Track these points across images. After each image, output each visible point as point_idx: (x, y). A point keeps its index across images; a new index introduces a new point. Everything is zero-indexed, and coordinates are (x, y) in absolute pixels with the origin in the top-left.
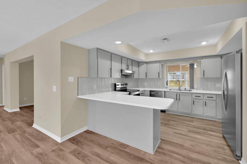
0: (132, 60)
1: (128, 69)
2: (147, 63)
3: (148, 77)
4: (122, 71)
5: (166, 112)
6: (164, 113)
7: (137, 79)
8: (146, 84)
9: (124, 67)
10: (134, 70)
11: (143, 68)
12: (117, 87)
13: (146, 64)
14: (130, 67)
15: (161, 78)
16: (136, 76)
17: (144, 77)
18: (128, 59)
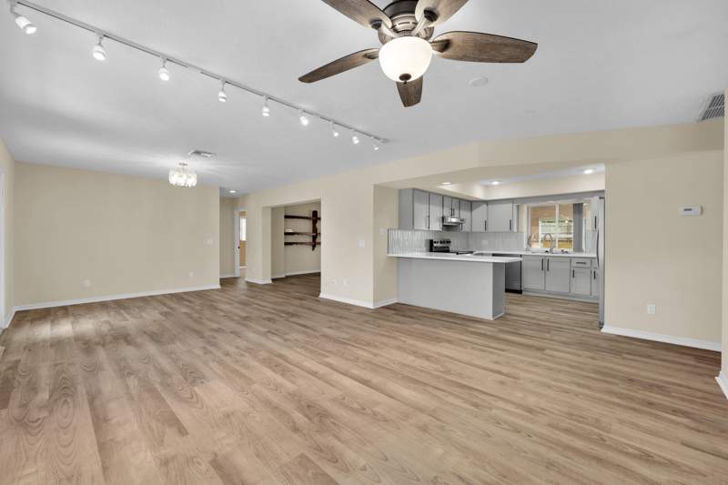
0: (460, 200)
1: (452, 215)
2: (487, 202)
3: (491, 228)
4: (443, 218)
5: (523, 293)
6: (519, 295)
7: (468, 233)
8: (485, 242)
9: (447, 212)
10: (462, 217)
11: (480, 212)
12: (435, 245)
13: (485, 206)
14: (456, 212)
15: (515, 230)
16: (466, 227)
17: (482, 229)
18: (453, 198)
